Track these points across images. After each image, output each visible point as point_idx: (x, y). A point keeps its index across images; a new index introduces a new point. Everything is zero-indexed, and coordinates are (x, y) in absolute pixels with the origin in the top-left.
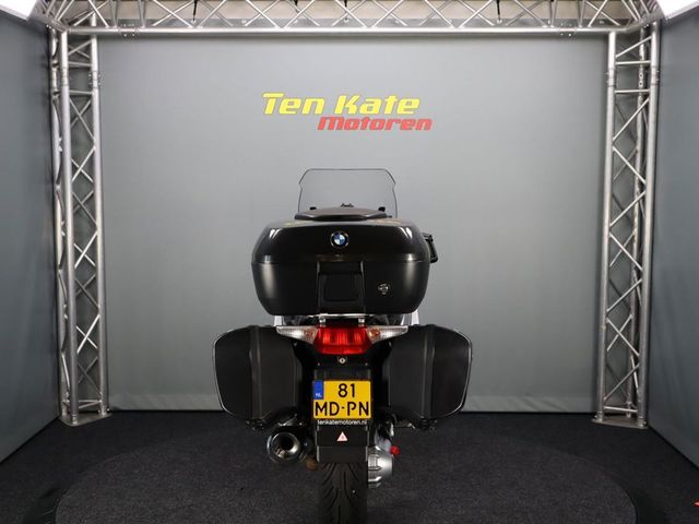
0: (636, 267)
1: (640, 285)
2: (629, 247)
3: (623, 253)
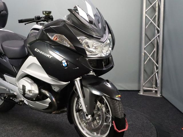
0: (157, 29)
1: (159, 36)
2: (154, 20)
3: (151, 23)
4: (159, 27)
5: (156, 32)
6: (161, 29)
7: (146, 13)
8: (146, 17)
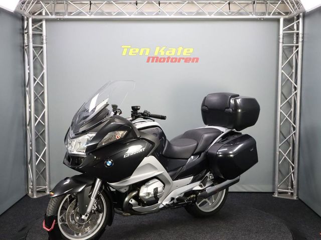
4: (295, 123)
5: (292, 129)
6: (297, 126)
7: (281, 108)
8: (281, 113)
